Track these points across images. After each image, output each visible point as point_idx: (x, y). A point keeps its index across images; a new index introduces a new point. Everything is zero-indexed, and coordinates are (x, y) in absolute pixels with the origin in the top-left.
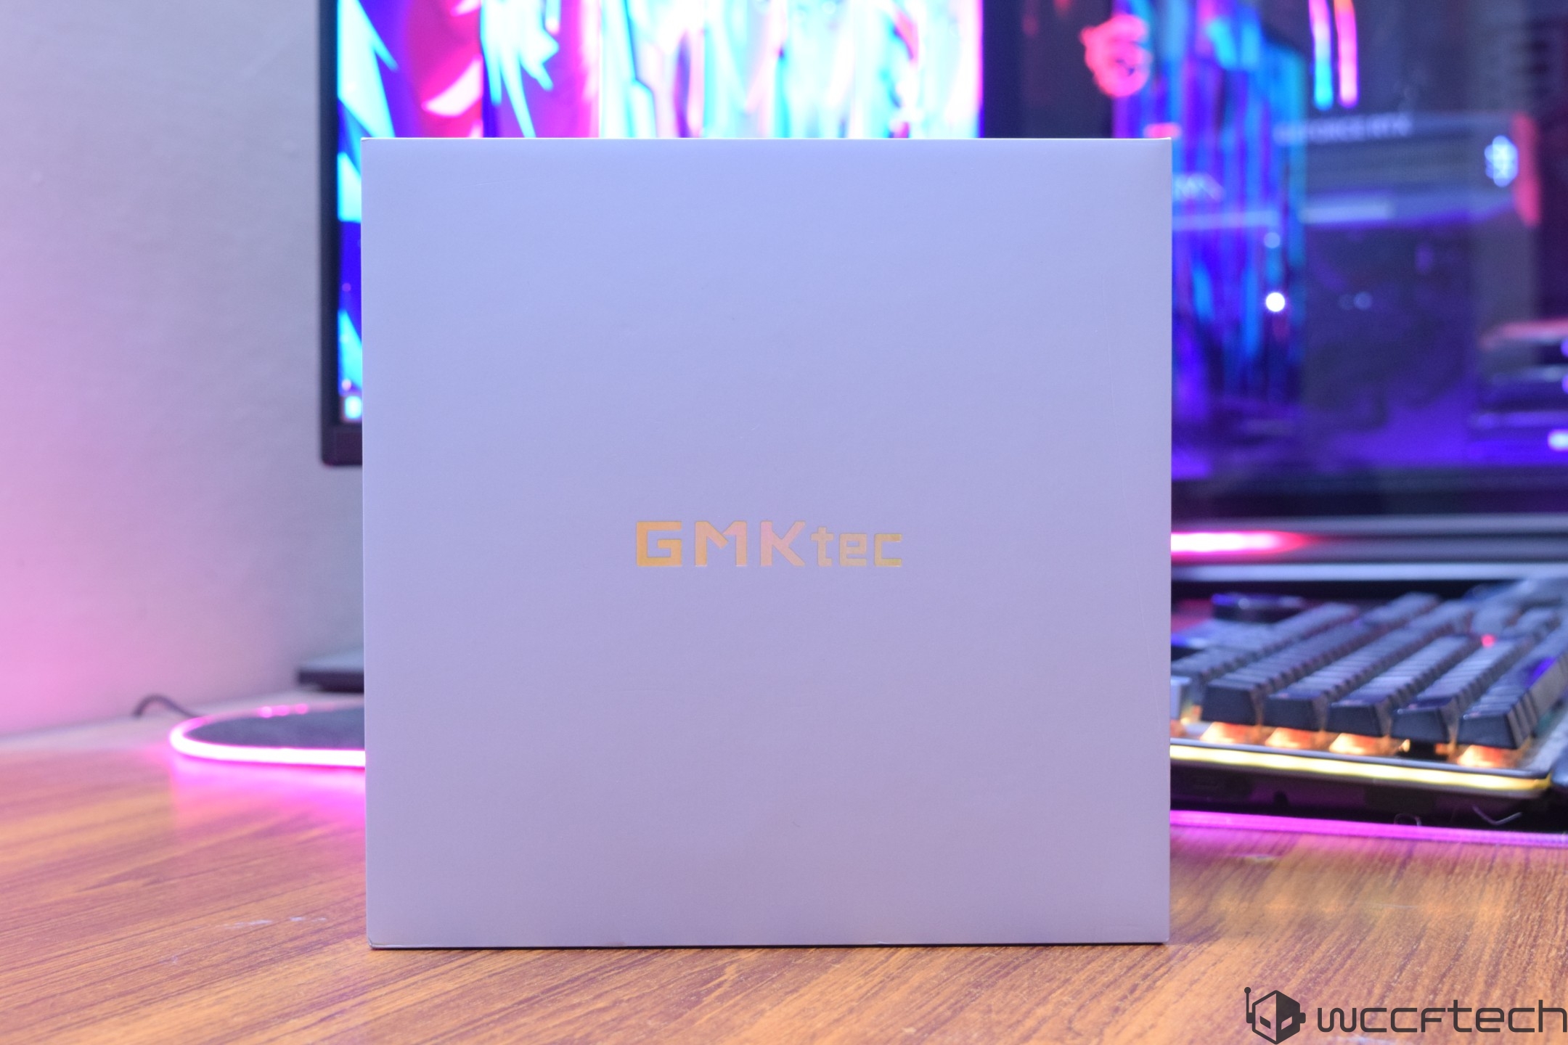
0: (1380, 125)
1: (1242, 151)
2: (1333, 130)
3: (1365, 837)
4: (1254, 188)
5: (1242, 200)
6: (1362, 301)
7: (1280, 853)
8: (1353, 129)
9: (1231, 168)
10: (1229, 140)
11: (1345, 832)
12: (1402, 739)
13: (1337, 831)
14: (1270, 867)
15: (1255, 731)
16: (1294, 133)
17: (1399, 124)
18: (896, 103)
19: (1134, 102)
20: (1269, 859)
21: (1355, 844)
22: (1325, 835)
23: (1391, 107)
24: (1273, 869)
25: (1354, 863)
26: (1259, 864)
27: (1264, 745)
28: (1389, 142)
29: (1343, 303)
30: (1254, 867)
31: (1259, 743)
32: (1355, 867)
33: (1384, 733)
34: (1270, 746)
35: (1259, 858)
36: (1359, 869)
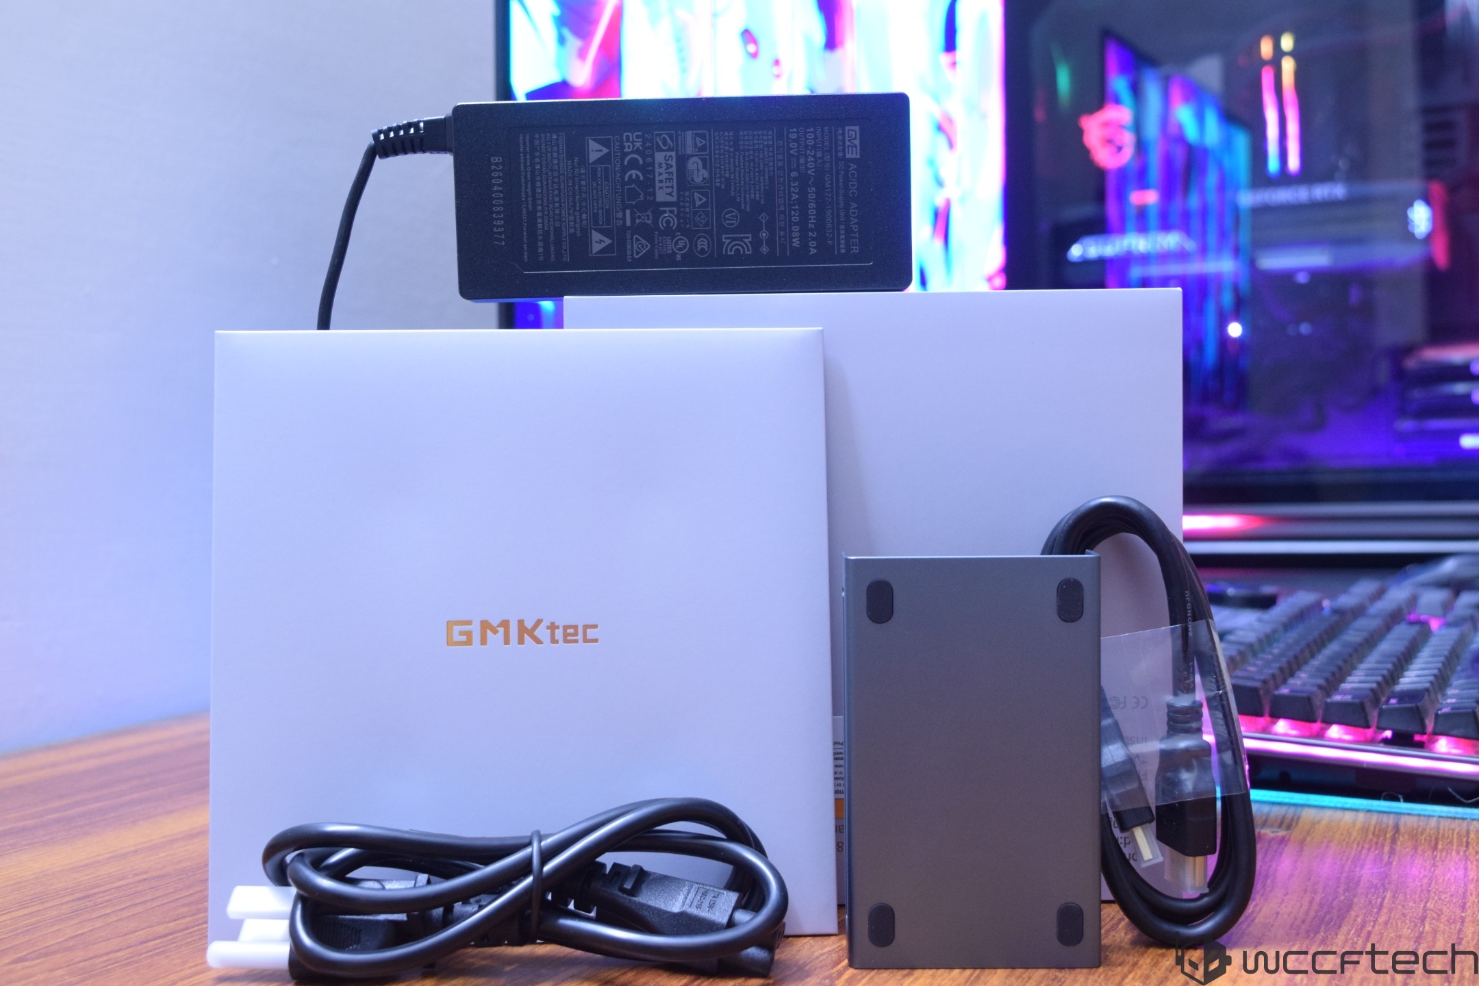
0: (1321, 192)
1: (1204, 212)
2: (1283, 195)
3: (1357, 810)
4: (1212, 238)
5: (1203, 250)
6: (1305, 328)
7: (1289, 827)
8: (1301, 194)
9: (1195, 223)
10: (1194, 202)
11: (1339, 805)
12: (1385, 729)
13: (1332, 805)
14: (1283, 841)
15: (1262, 721)
16: (1247, 199)
17: (1338, 190)
18: (940, 184)
19: (1122, 173)
20: (1282, 833)
21: (1348, 816)
22: (1323, 807)
23: (1327, 177)
24: (1286, 845)
25: (1352, 838)
26: (1273, 839)
27: (1270, 733)
28: (1329, 204)
29: (1290, 330)
30: (1270, 842)
31: (1266, 732)
32: (1353, 843)
33: (1371, 724)
34: (1276, 734)
35: (1273, 832)
36: (1358, 844)
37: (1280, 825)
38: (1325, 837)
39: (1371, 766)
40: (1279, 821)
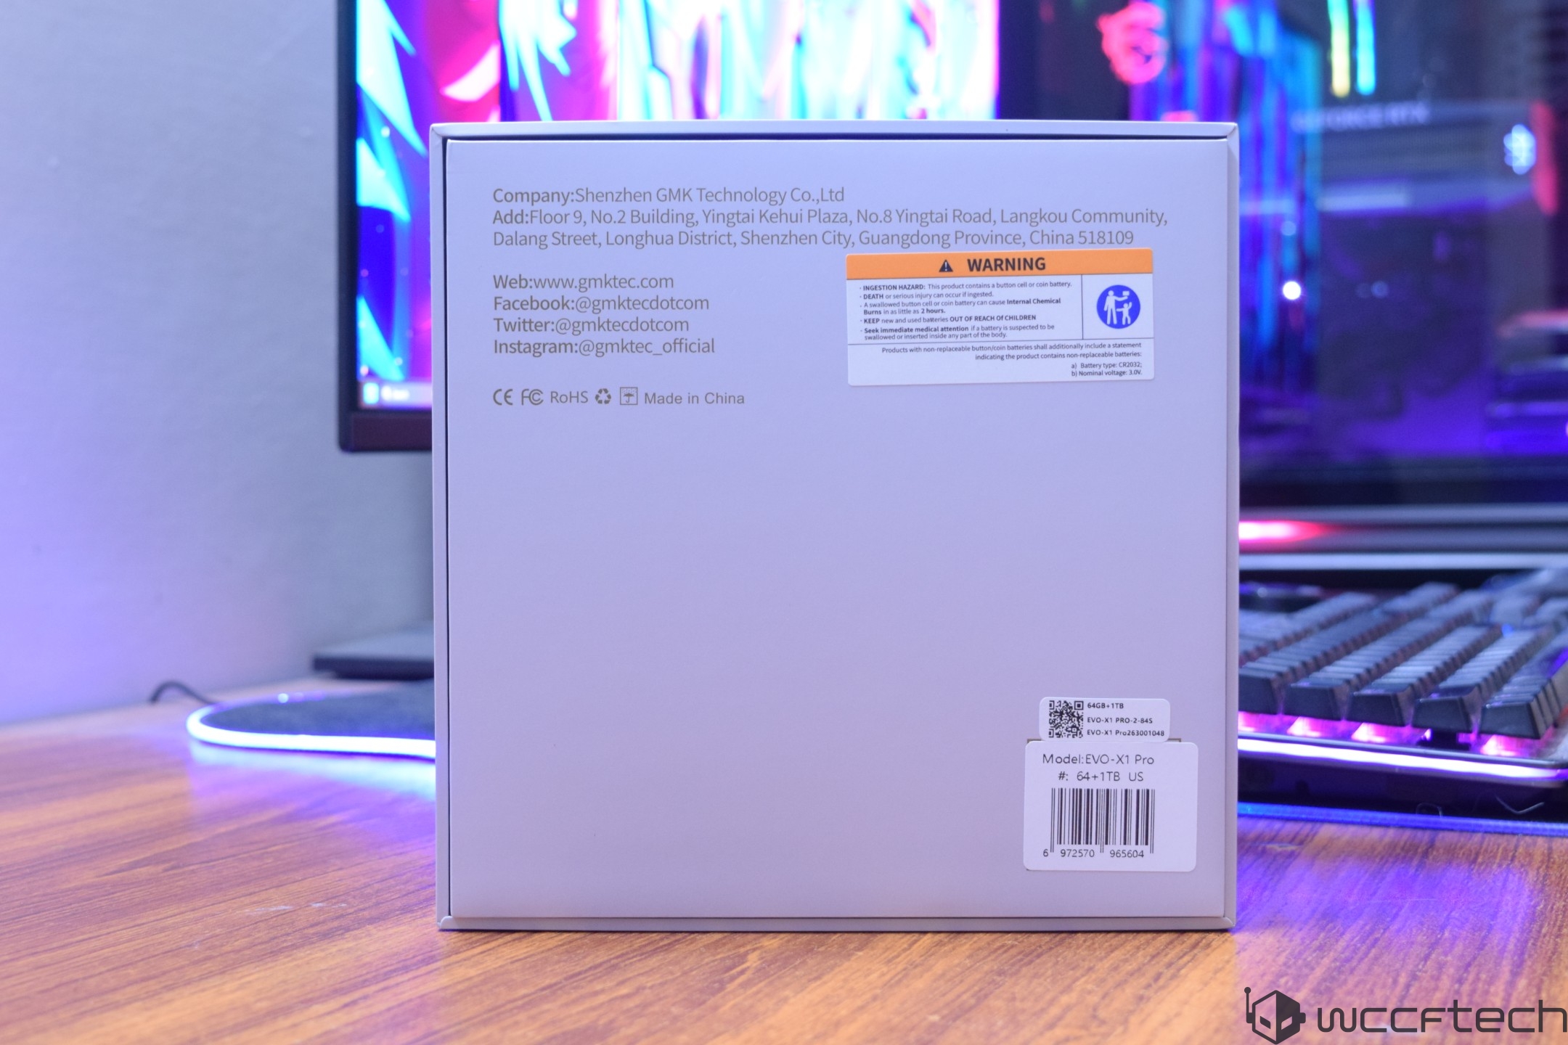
0: (1398, 113)
1: (1259, 139)
2: (1350, 118)
3: (1387, 826)
4: (1270, 176)
5: (1258, 188)
6: (1379, 289)
7: (1301, 843)
8: (1372, 117)
12: (1425, 728)
14: (1291, 855)
15: (1276, 720)
16: (1310, 121)
17: (1418, 112)
18: (913, 89)
19: (1150, 88)
20: (1291, 848)
21: (1375, 832)
22: (1347, 824)
23: (1409, 95)
24: (1295, 859)
25: (1376, 852)
26: (1280, 853)
27: (1286, 734)
28: (1408, 129)
29: (1361, 292)
30: (1275, 857)
31: (1281, 732)
32: (1377, 856)
33: (1406, 722)
34: (1291, 735)
35: (1281, 847)
36: (1382, 858)
37: (1291, 841)
38: (1343, 852)
39: (1403, 772)
40: (1291, 837)
